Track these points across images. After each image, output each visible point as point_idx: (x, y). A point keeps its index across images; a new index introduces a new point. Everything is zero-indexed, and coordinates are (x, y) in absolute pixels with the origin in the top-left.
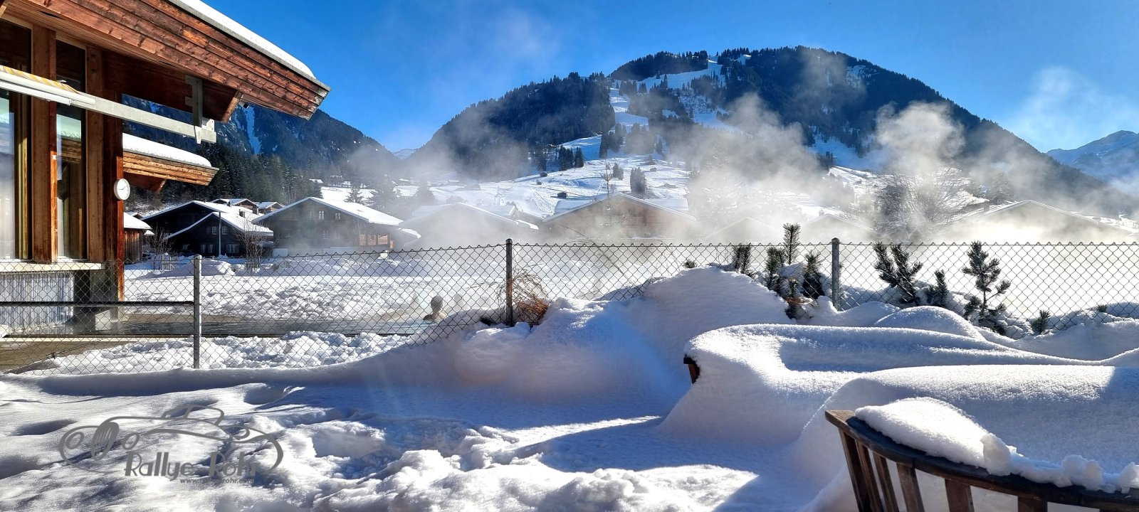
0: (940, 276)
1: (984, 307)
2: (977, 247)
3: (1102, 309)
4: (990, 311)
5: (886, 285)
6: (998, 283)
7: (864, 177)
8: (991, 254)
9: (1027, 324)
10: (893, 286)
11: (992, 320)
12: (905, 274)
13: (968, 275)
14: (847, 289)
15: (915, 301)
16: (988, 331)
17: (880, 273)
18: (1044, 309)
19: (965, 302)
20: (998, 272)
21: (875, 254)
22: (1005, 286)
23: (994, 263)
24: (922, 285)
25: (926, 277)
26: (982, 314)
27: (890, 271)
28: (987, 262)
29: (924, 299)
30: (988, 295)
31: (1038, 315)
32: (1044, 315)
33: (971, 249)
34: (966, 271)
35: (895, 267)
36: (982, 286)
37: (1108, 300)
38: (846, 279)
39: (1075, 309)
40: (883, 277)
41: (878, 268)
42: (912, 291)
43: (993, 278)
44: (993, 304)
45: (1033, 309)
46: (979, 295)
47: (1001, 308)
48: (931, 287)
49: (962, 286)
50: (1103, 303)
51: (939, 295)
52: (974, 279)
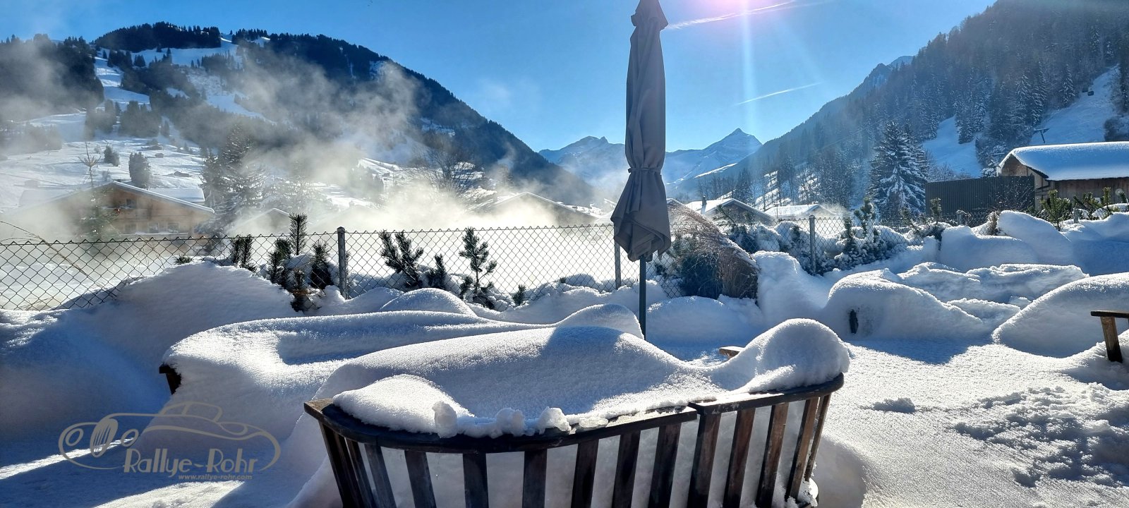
0: (439, 260)
1: (477, 285)
2: (470, 232)
3: (563, 281)
4: (484, 289)
5: (392, 271)
6: (486, 264)
7: (392, 169)
8: (482, 238)
9: (510, 297)
10: (398, 272)
11: (483, 297)
12: (409, 260)
13: (463, 258)
14: (356, 276)
15: (417, 284)
16: (479, 306)
17: (386, 259)
18: (522, 283)
19: (461, 282)
20: (486, 254)
21: (380, 241)
22: (493, 266)
23: (485, 246)
24: (424, 269)
25: (426, 262)
26: (475, 292)
27: (395, 258)
28: (478, 246)
29: (426, 281)
30: (480, 275)
31: (517, 290)
32: (522, 289)
33: (465, 234)
34: (462, 254)
35: (400, 252)
36: (475, 267)
37: (567, 274)
38: (354, 267)
39: (544, 282)
40: (389, 264)
41: (384, 255)
42: (415, 275)
43: (483, 260)
44: (484, 283)
45: (513, 284)
46: (473, 275)
47: (491, 285)
48: (432, 270)
49: (458, 267)
50: (563, 276)
51: (438, 278)
52: (468, 261)
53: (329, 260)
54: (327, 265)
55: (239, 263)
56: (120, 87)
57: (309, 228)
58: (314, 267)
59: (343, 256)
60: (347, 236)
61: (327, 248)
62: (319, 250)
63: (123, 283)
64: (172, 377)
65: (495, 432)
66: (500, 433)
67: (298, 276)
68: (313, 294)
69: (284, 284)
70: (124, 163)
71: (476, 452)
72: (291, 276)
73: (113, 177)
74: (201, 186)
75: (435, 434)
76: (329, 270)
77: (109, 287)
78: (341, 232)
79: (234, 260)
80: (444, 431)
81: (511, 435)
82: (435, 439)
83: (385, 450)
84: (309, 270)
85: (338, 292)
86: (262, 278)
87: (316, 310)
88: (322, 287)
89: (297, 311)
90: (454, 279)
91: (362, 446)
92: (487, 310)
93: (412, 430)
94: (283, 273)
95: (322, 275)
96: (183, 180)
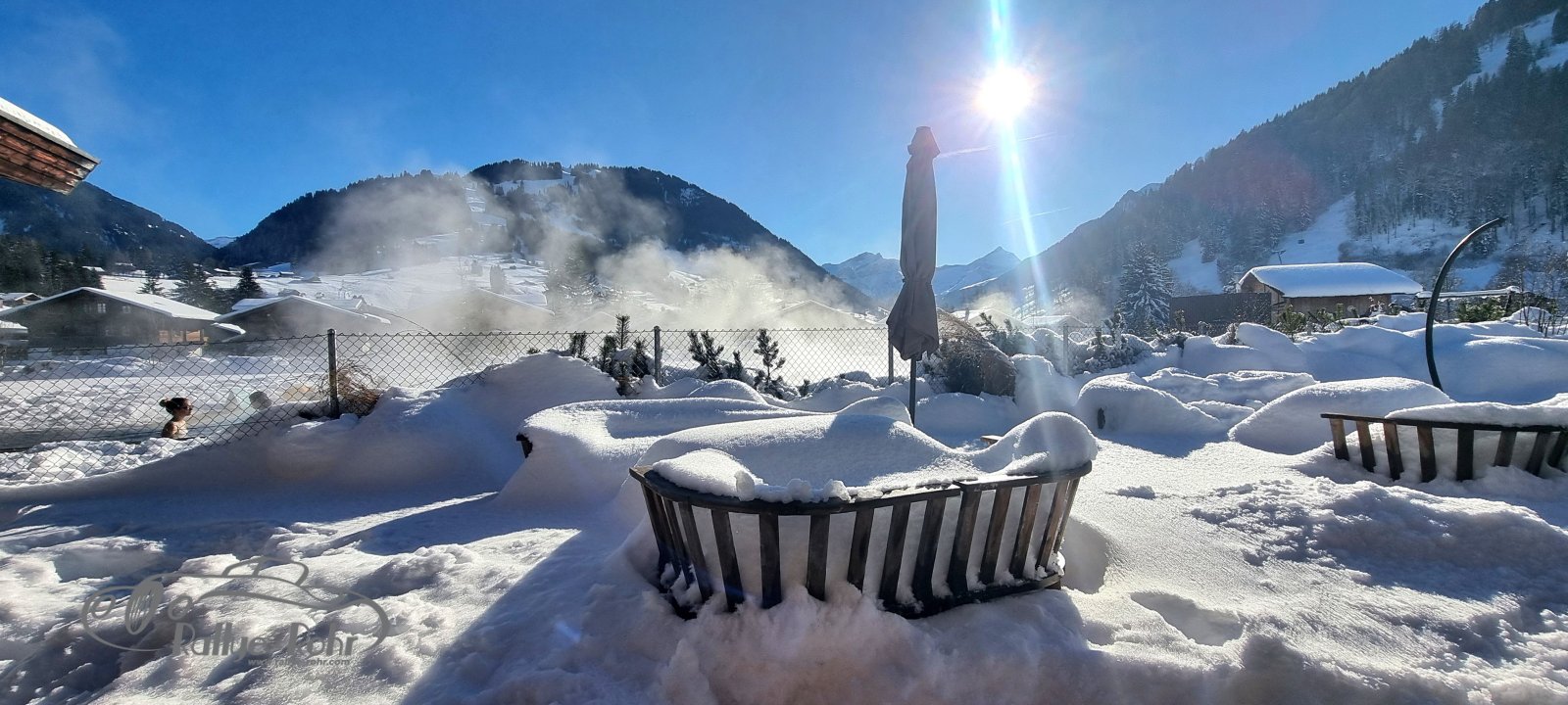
0: (737, 356)
1: (768, 378)
2: (763, 332)
3: (842, 376)
4: (773, 382)
5: (698, 364)
6: (777, 360)
7: (696, 279)
8: (773, 337)
9: (796, 389)
10: (702, 365)
11: (774, 388)
12: (712, 355)
13: (757, 355)
14: (668, 368)
15: (718, 376)
16: (770, 396)
17: (692, 355)
18: (807, 378)
19: (755, 375)
20: (777, 351)
21: (688, 339)
22: (782, 362)
23: (775, 344)
24: (724, 363)
25: (726, 357)
26: (767, 384)
27: (700, 353)
28: (770, 344)
29: (726, 374)
30: (771, 369)
31: (802, 383)
32: (806, 382)
33: (759, 334)
34: (756, 351)
35: (704, 348)
36: (767, 363)
37: (846, 370)
38: (665, 362)
39: (826, 377)
40: (695, 358)
41: (691, 350)
42: (717, 368)
43: (774, 357)
44: (774, 377)
45: (799, 378)
46: (765, 369)
47: (780, 378)
48: (731, 364)
49: (752, 363)
50: (843, 372)
51: (736, 371)
52: (762, 357)
53: (647, 353)
54: (645, 358)
55: (577, 354)
56: (484, 213)
57: (631, 326)
58: (635, 359)
59: (658, 351)
60: (661, 334)
61: (645, 344)
62: (639, 345)
63: (488, 368)
64: (526, 444)
65: (787, 499)
66: (790, 499)
67: (622, 366)
68: (634, 381)
69: (611, 373)
70: (487, 273)
71: (770, 514)
72: (617, 366)
73: (479, 285)
74: (544, 293)
75: (736, 498)
76: (647, 362)
77: (478, 371)
78: (657, 330)
79: (572, 352)
80: (743, 496)
81: (800, 502)
82: (736, 502)
83: (695, 509)
84: (631, 362)
85: (654, 381)
86: (594, 367)
87: (637, 395)
88: (641, 376)
89: (621, 395)
90: (749, 372)
91: (676, 505)
92: (777, 400)
93: (717, 494)
94: (610, 364)
95: (641, 366)
96: (531, 288)
